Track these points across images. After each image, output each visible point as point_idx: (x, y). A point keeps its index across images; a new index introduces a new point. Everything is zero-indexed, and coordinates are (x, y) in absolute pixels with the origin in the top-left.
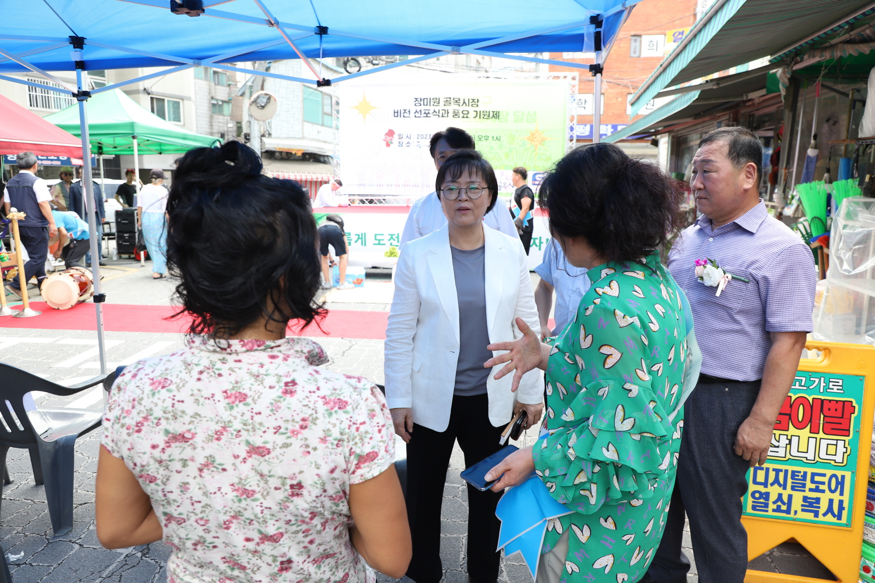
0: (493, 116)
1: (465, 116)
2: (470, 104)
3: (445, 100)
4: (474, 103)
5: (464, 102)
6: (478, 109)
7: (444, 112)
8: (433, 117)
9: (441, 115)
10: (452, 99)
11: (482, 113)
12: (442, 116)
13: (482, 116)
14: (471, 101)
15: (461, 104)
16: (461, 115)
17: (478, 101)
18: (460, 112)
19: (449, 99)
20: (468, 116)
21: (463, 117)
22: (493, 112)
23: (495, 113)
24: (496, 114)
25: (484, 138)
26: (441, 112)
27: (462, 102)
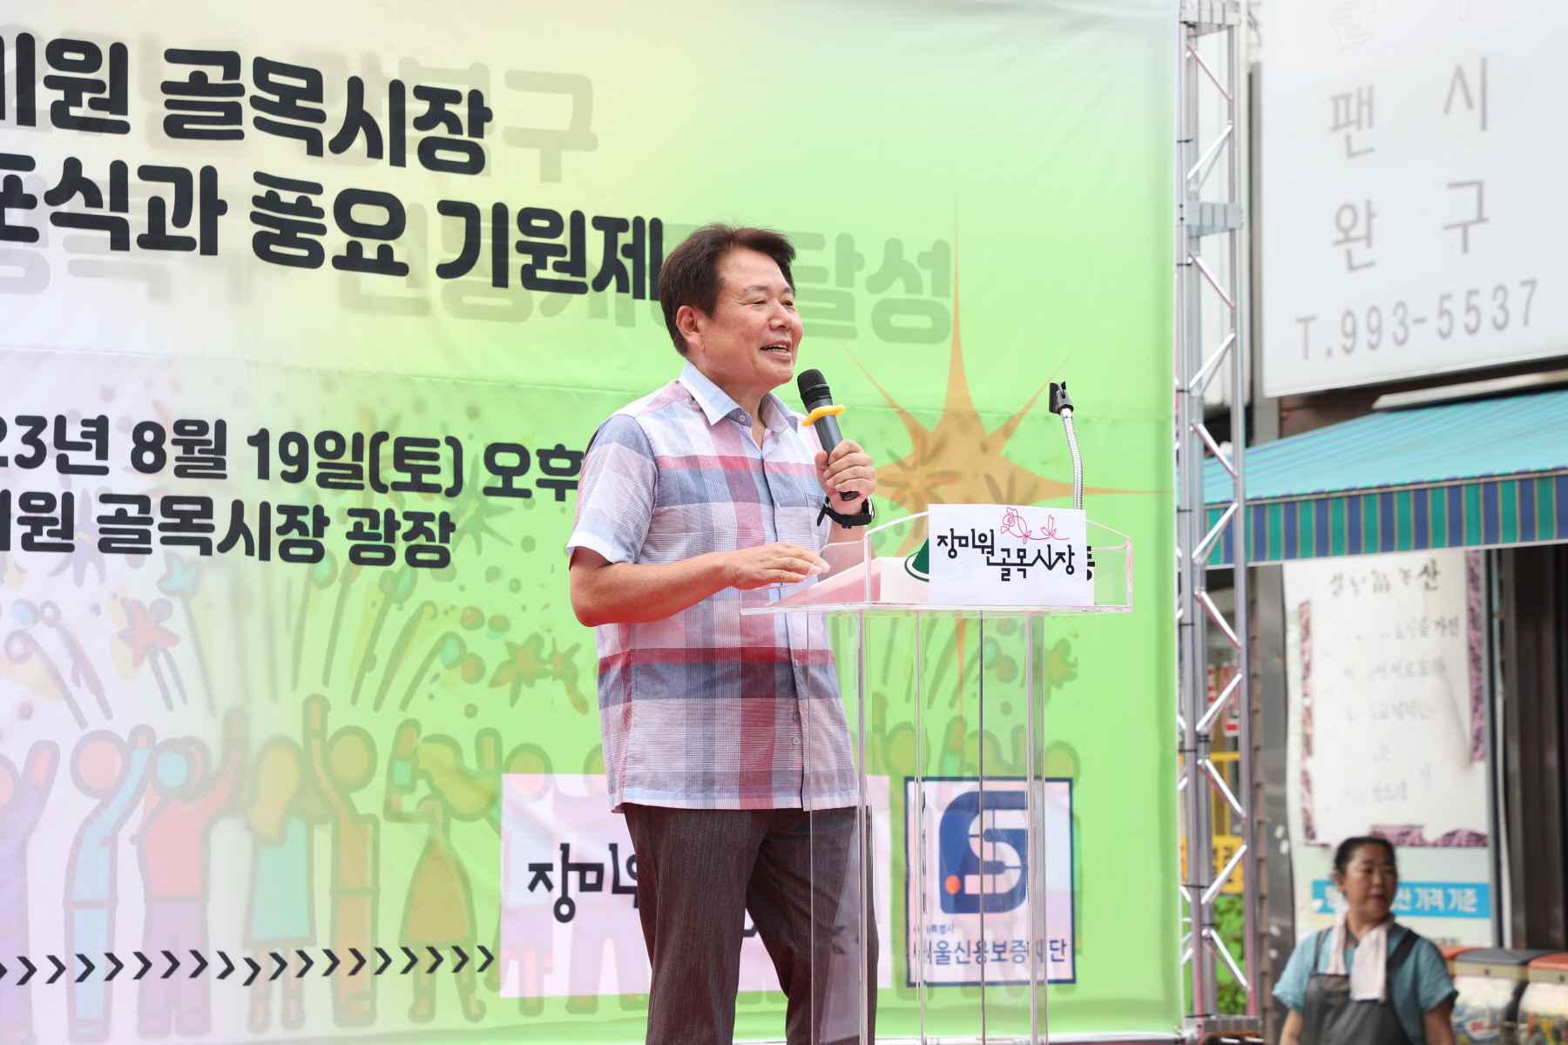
0: (612, 266)
1: (370, 249)
2: (413, 136)
3: (181, 73)
4: (441, 131)
5: (358, 118)
6: (477, 191)
7: (167, 191)
8: (54, 237)
9: (137, 220)
10: (246, 77)
11: (515, 235)
12: (155, 239)
13: (517, 261)
14: (416, 108)
15: (329, 131)
16: (335, 241)
17: (480, 114)
18: (325, 202)
19: (215, 74)
20: (401, 250)
21: (351, 261)
22: (610, 226)
23: (625, 238)
24: (634, 251)
25: (535, 472)
26: (140, 193)
27: (335, 108)
